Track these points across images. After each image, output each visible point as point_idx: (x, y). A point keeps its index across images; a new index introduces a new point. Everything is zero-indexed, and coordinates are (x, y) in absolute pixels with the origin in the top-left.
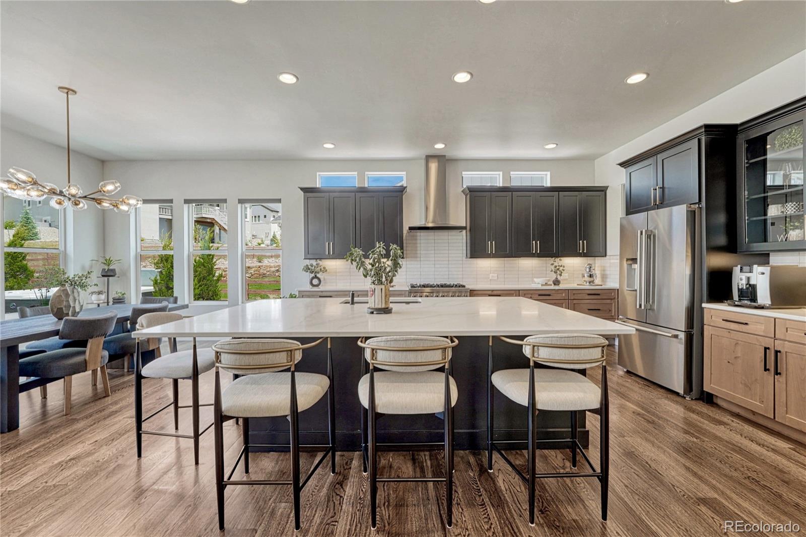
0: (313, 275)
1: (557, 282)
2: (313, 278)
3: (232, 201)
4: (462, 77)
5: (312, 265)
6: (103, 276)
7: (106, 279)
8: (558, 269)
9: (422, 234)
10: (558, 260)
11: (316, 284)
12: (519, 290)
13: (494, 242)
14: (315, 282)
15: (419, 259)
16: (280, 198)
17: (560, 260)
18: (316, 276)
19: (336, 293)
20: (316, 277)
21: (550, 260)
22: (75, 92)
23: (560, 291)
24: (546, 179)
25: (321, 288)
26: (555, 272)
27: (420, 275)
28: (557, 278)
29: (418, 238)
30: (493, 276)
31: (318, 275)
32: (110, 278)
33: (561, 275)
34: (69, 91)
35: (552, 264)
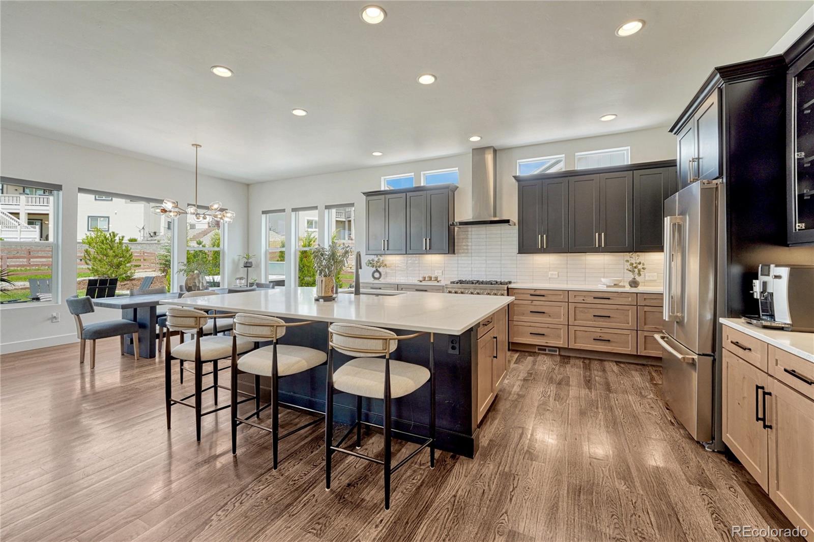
0: (374, 269)
1: (634, 283)
2: (374, 272)
3: (321, 206)
4: (427, 80)
5: (373, 260)
6: (245, 267)
7: (246, 268)
8: (635, 267)
9: (473, 229)
10: (635, 255)
11: (376, 277)
12: (568, 291)
13: (545, 236)
14: (377, 275)
15: (470, 255)
16: (352, 202)
17: (638, 256)
18: (377, 269)
19: (384, 286)
20: (377, 271)
21: (627, 256)
22: (201, 146)
23: (624, 295)
24: (623, 156)
25: (382, 280)
26: (633, 272)
27: (472, 271)
28: (634, 279)
29: (470, 233)
30: (552, 274)
31: (379, 269)
32: (249, 268)
33: (639, 274)
34: (197, 146)
35: (627, 261)
